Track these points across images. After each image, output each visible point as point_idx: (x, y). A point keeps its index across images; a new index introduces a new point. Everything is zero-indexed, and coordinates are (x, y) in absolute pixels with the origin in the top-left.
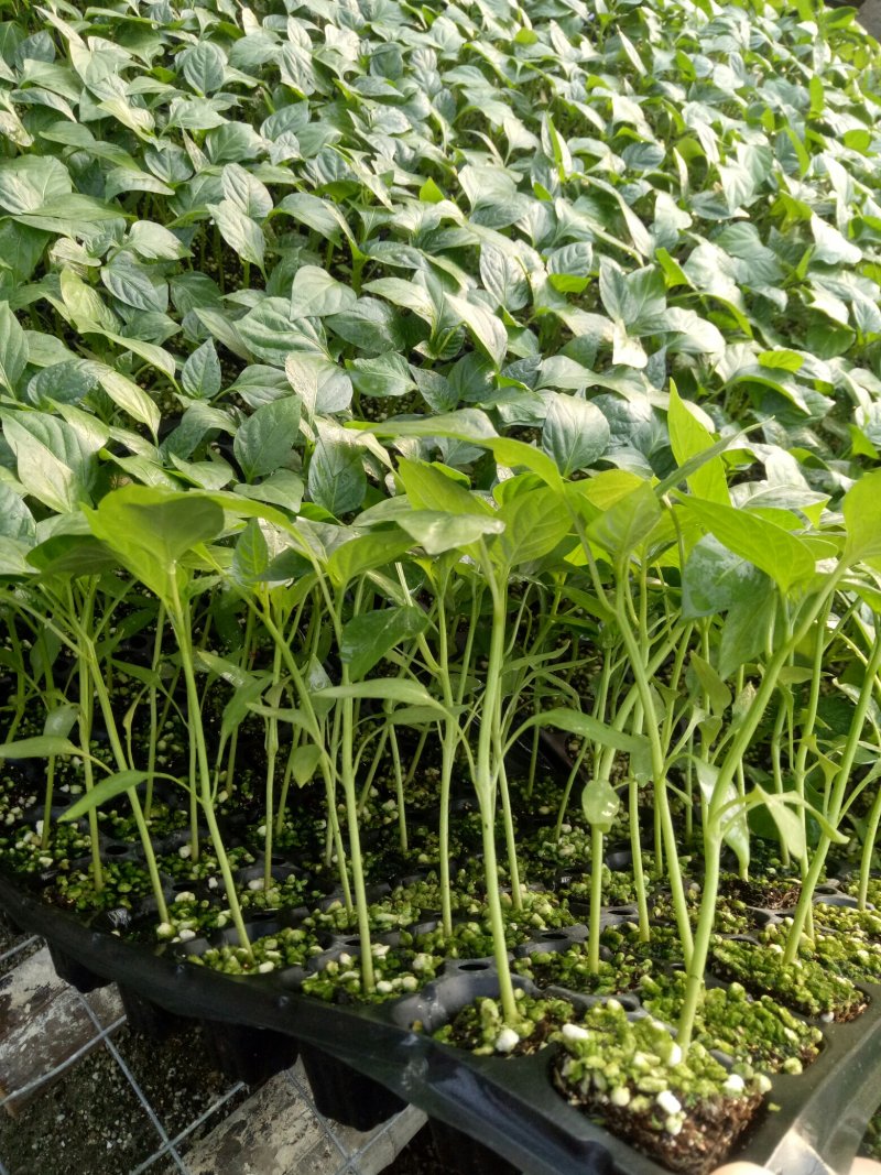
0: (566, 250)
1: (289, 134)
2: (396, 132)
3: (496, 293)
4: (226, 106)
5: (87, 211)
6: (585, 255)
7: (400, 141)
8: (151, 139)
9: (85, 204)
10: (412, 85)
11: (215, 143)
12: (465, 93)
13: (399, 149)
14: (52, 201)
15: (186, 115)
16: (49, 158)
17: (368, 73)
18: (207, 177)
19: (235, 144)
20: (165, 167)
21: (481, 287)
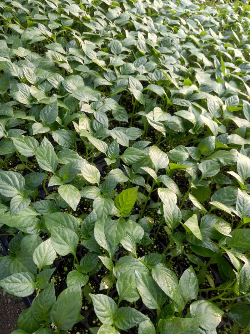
0: (230, 98)
1: (142, 66)
2: (172, 63)
3: (212, 113)
4: (124, 58)
5: (89, 91)
6: (236, 99)
7: (174, 66)
8: (105, 69)
9: (88, 89)
10: (174, 49)
11: (122, 69)
12: (190, 51)
13: (174, 69)
14: (79, 88)
15: (114, 62)
16: (78, 76)
17: (161, 46)
18: (121, 79)
19: (128, 69)
20: (109, 77)
21: (208, 111)
